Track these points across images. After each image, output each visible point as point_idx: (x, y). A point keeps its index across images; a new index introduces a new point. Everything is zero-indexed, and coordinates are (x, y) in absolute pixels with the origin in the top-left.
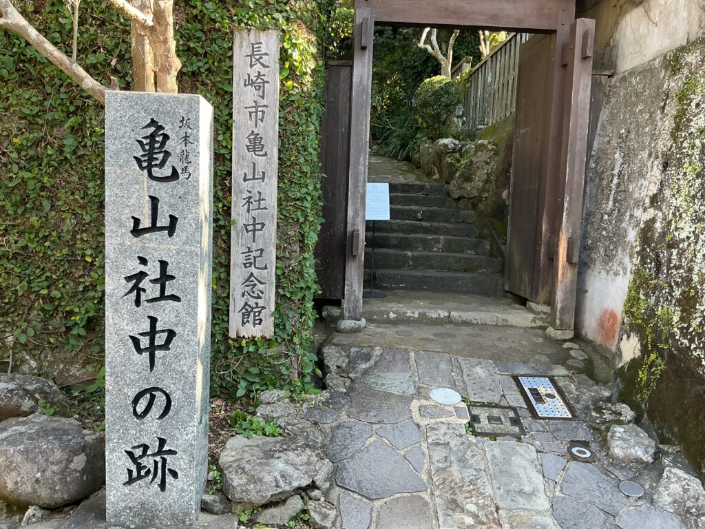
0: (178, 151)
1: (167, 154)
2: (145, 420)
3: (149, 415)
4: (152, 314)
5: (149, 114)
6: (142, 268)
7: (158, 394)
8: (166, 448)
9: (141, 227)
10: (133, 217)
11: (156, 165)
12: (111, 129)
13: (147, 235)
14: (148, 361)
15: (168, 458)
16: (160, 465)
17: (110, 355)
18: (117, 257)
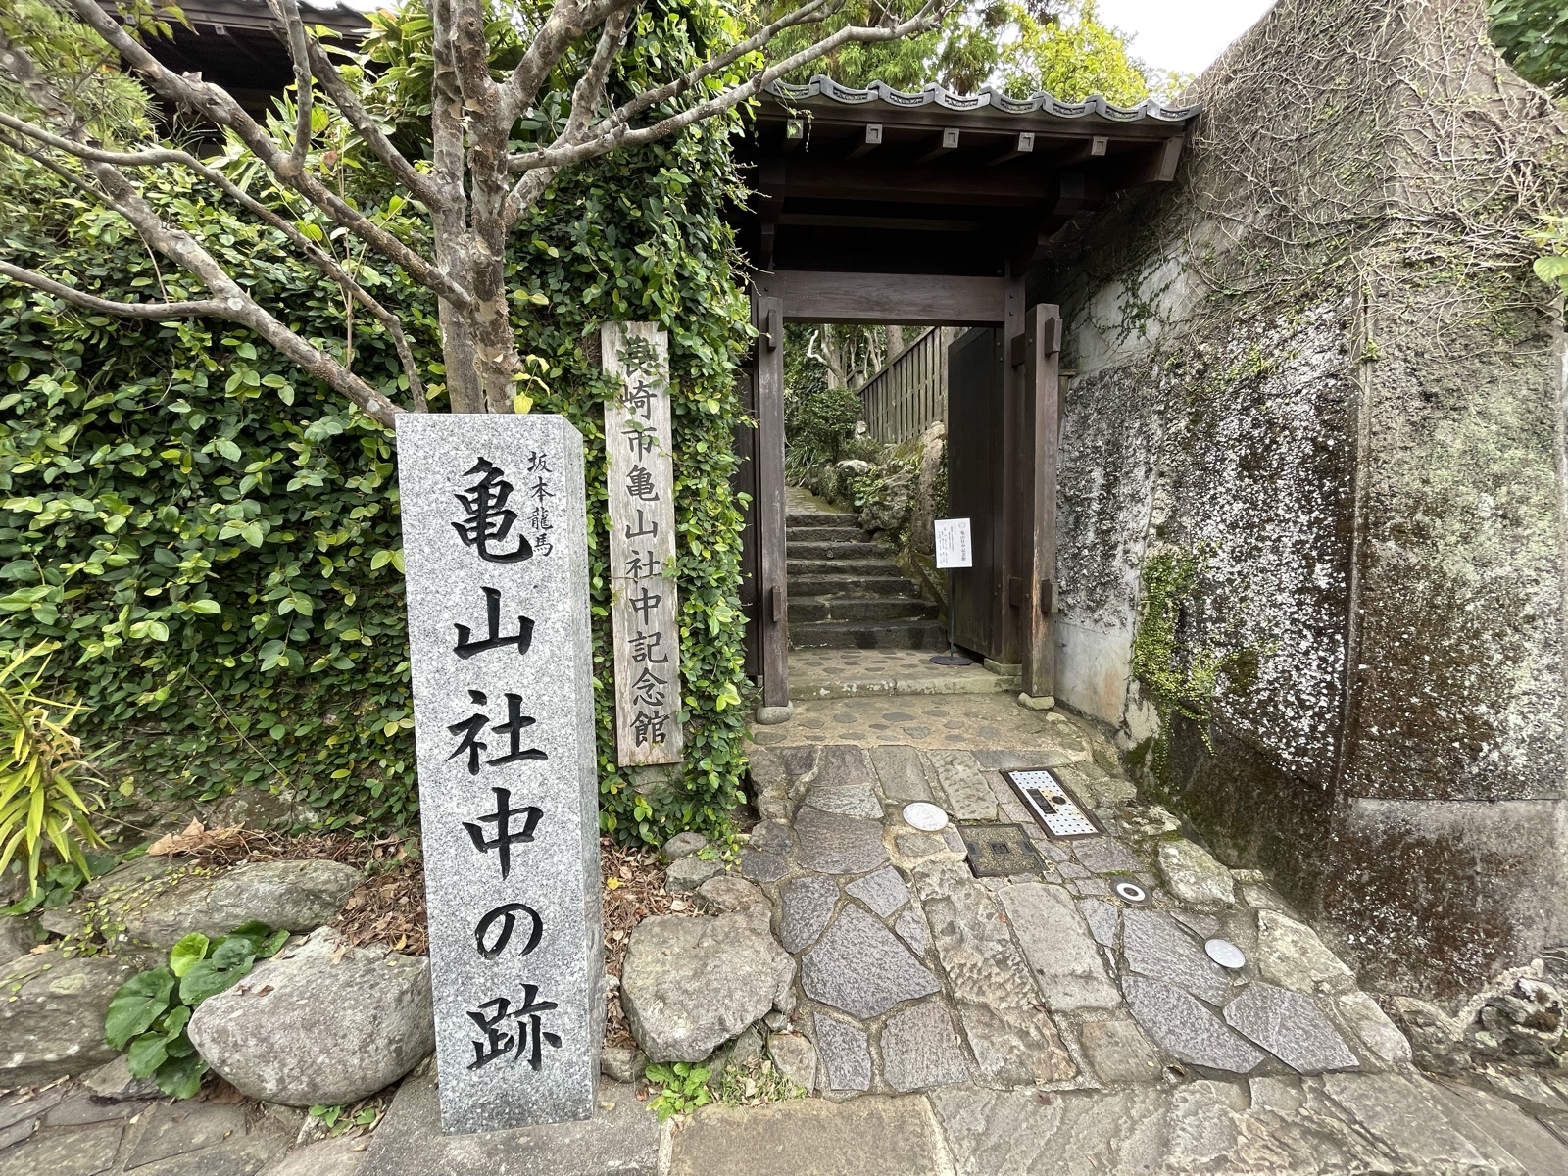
0: (529, 510)
1: (510, 516)
2: (499, 959)
3: (505, 950)
4: (500, 784)
5: (475, 450)
6: (478, 709)
7: (518, 914)
8: (538, 1000)
9: (472, 640)
10: (457, 626)
11: (492, 536)
12: (409, 479)
13: (484, 654)
14: (498, 862)
15: (543, 1015)
16: (529, 1029)
17: (432, 859)
18: (433, 695)
